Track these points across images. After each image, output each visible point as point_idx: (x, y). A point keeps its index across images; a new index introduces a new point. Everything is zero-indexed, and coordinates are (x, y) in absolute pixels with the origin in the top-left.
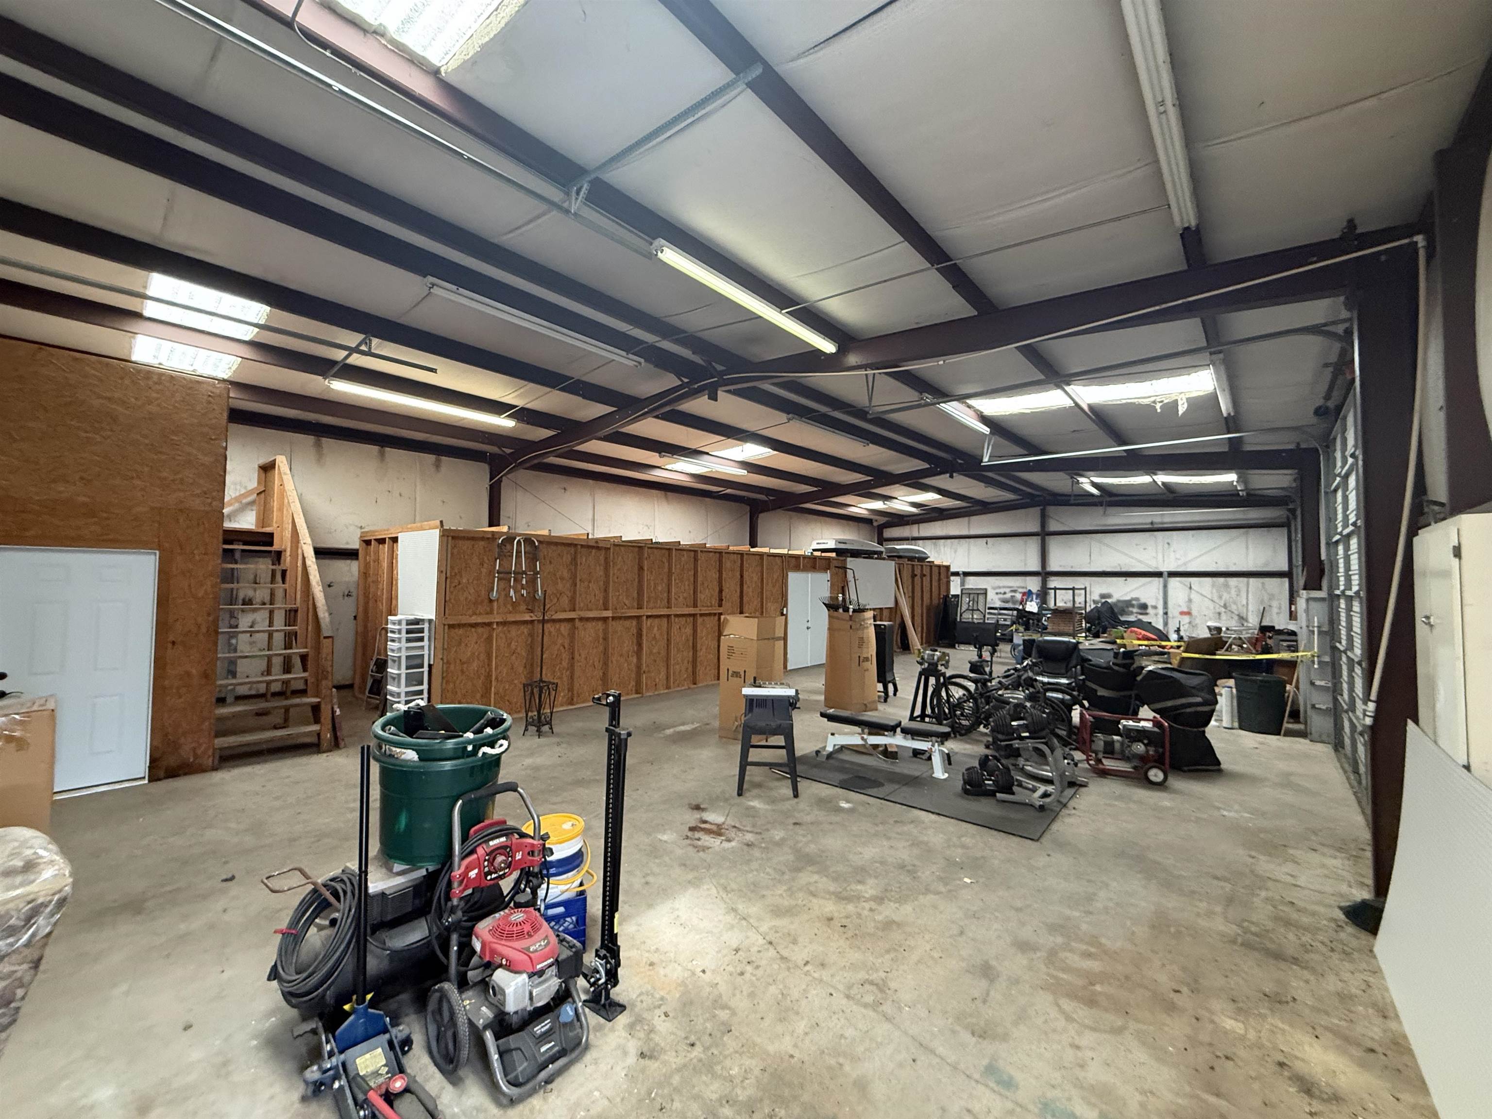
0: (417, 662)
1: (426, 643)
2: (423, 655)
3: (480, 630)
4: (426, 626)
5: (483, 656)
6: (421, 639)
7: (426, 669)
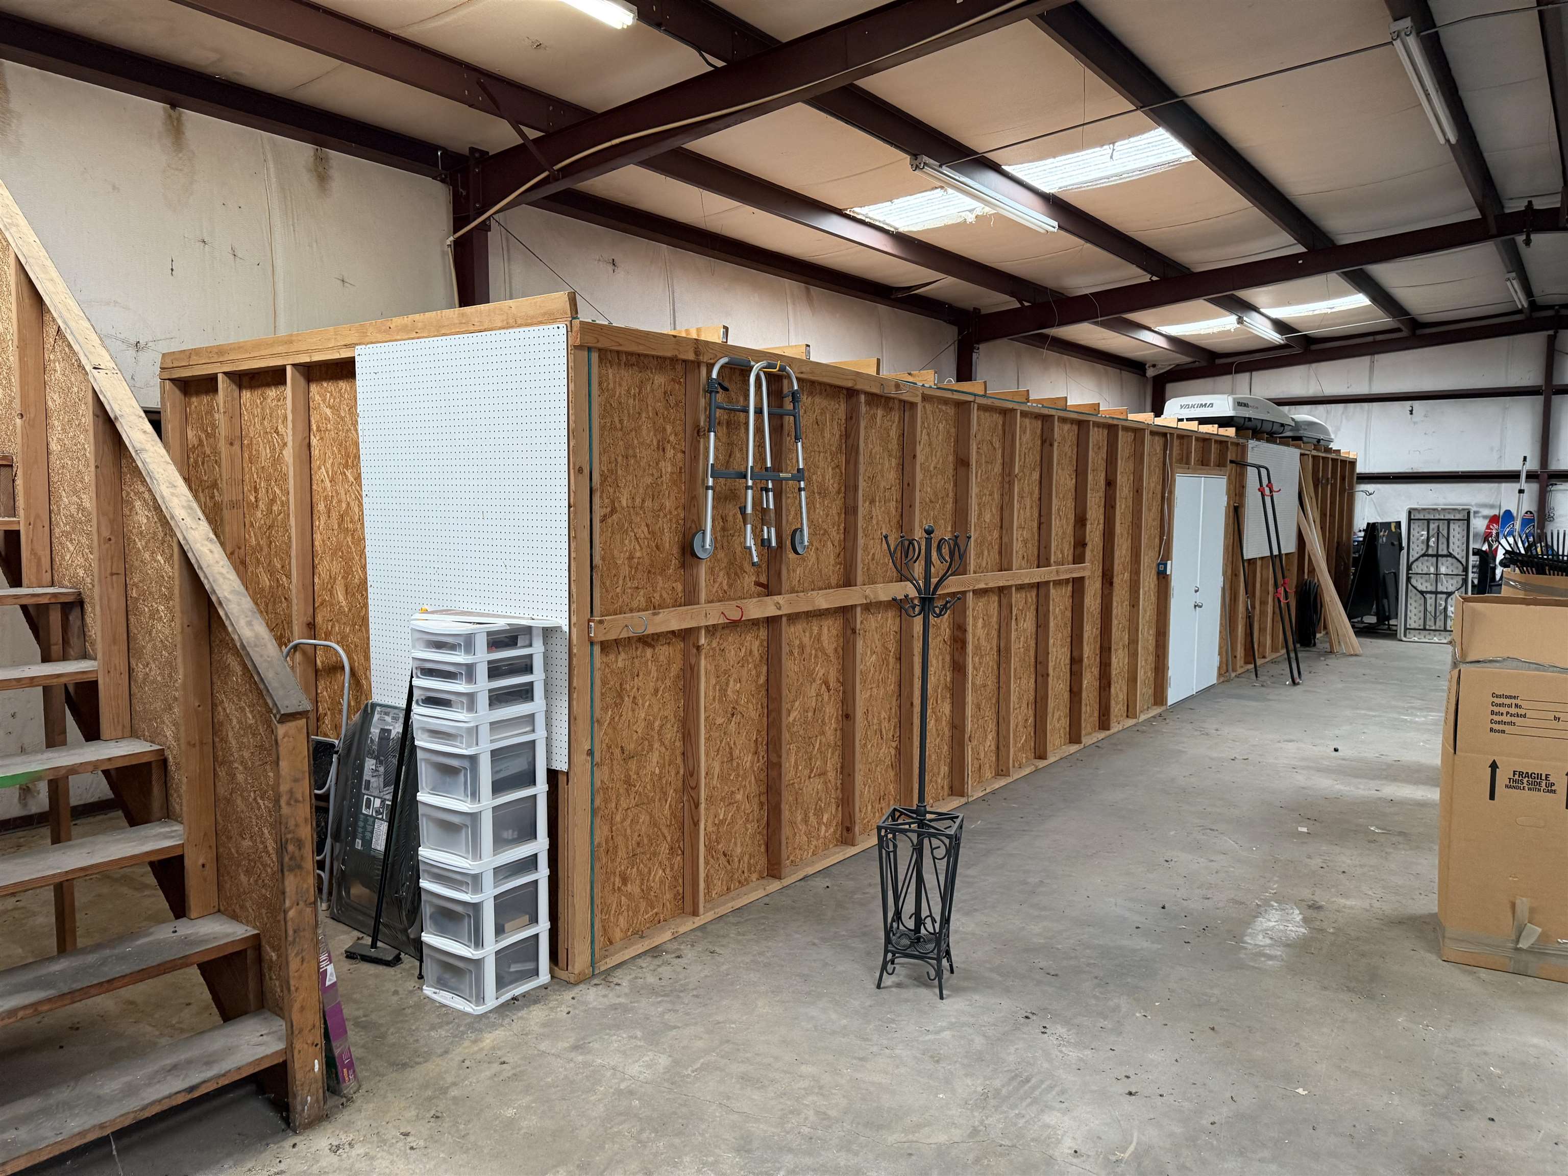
0: (516, 766)
1: (537, 705)
2: (531, 745)
3: (664, 651)
4: (537, 649)
5: (671, 733)
6: (525, 693)
7: (541, 788)
